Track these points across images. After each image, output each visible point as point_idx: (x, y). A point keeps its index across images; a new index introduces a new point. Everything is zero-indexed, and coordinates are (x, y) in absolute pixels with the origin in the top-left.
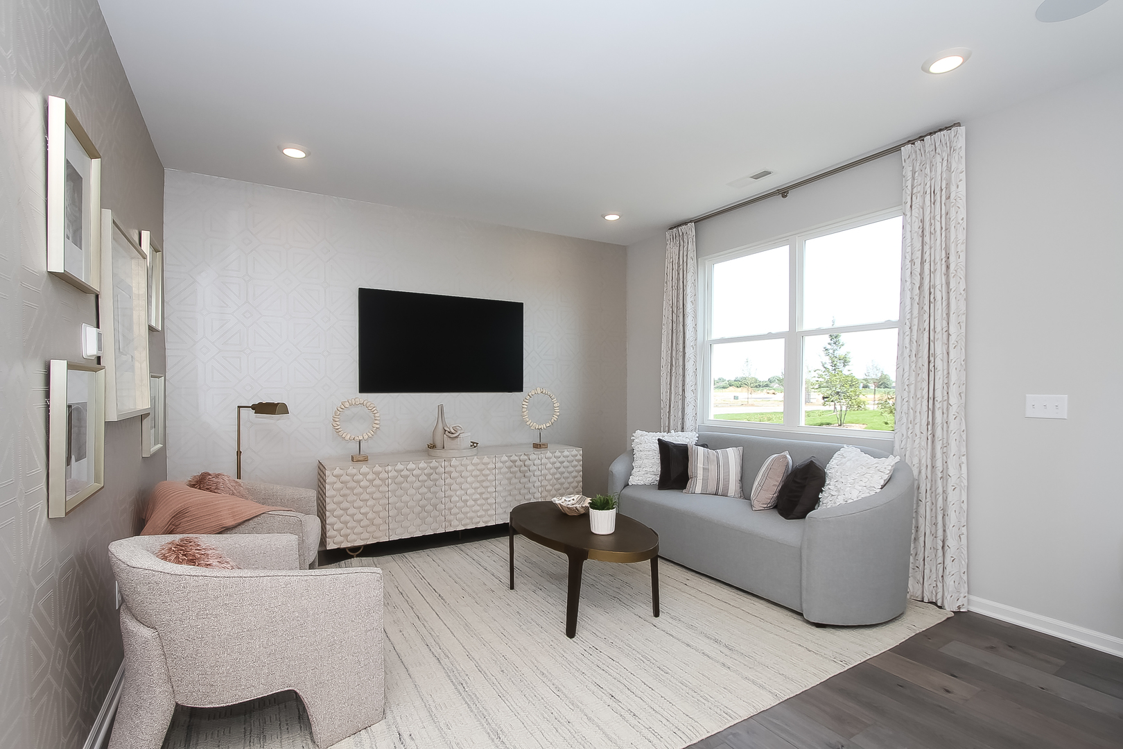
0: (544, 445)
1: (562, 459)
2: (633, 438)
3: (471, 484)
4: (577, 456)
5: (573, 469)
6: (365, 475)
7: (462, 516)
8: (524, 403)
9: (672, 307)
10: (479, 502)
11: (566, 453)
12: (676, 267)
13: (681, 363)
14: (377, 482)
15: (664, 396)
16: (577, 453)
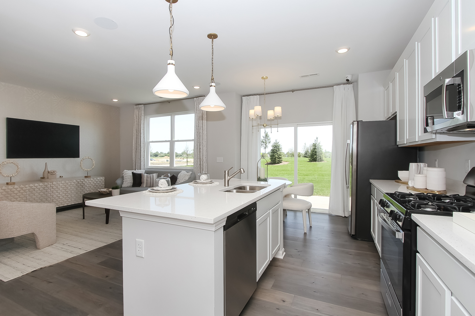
0: (89, 176)
1: (97, 181)
2: (123, 172)
3: (61, 190)
4: (102, 179)
5: (101, 184)
6: (16, 189)
7: (58, 202)
8: (81, 162)
9: (136, 130)
10: (64, 197)
11: (98, 179)
12: (137, 118)
13: (139, 148)
14: (22, 191)
15: (134, 159)
16: (103, 178)
